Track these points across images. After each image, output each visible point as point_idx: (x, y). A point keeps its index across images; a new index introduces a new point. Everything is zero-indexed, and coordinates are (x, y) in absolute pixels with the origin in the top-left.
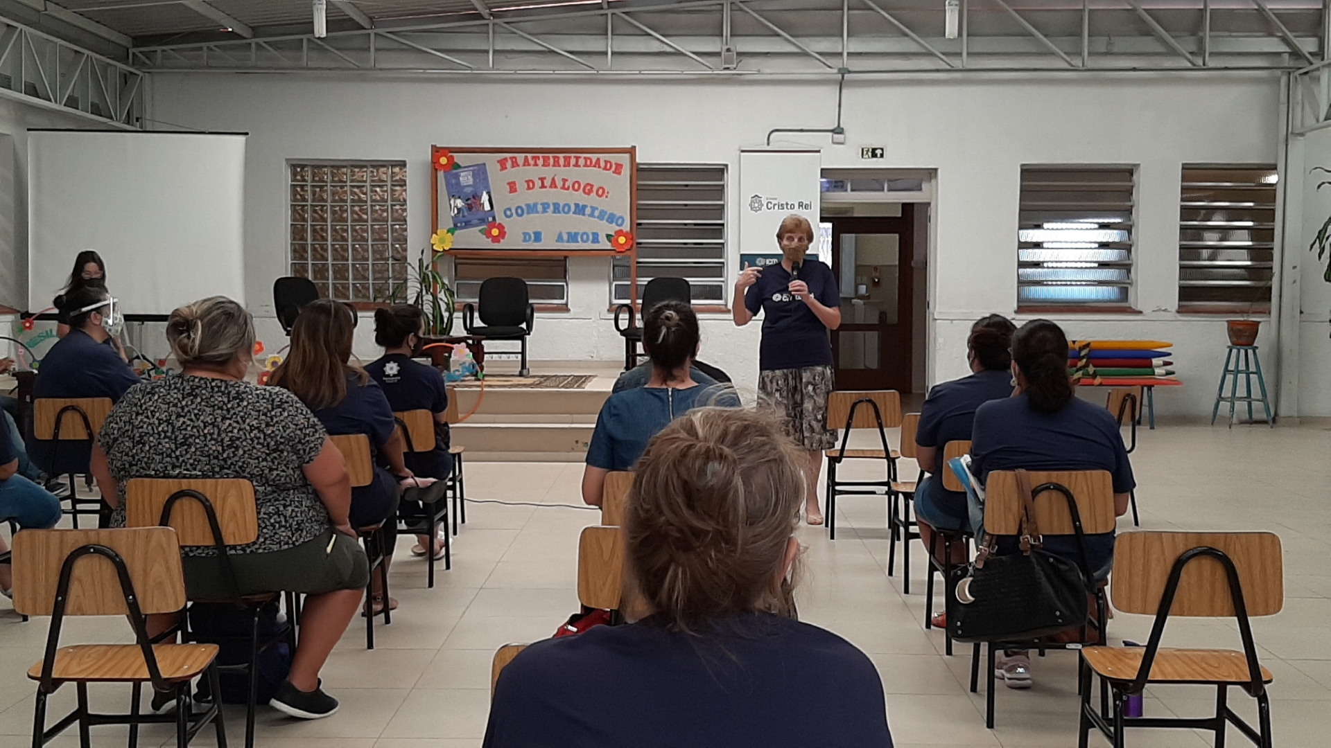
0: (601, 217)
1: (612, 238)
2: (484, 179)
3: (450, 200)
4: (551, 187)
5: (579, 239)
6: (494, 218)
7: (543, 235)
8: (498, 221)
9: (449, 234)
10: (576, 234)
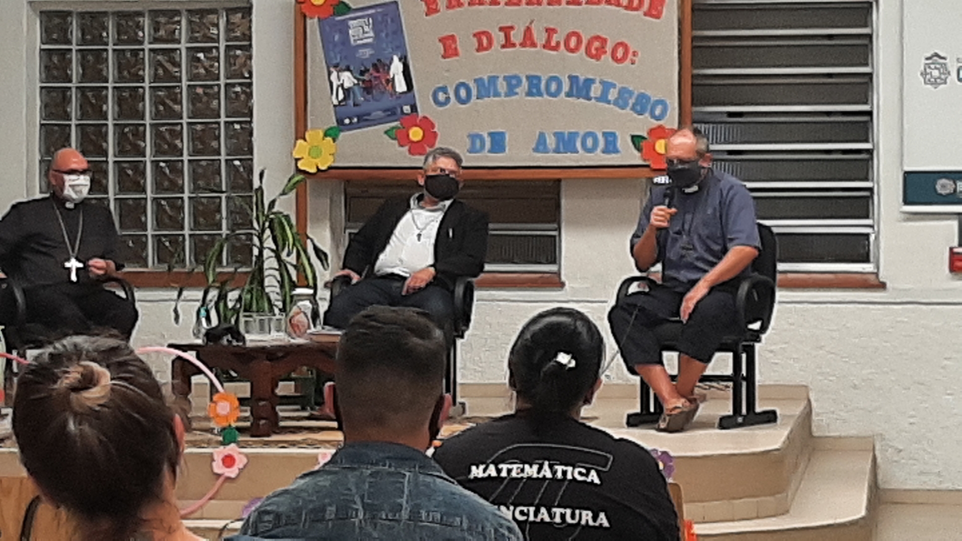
0: (620, 101)
1: (643, 144)
2: (395, 33)
3: (330, 74)
4: (523, 45)
5: (578, 145)
6: (414, 108)
7: (507, 136)
8: (421, 113)
9: (329, 139)
10: (574, 136)
